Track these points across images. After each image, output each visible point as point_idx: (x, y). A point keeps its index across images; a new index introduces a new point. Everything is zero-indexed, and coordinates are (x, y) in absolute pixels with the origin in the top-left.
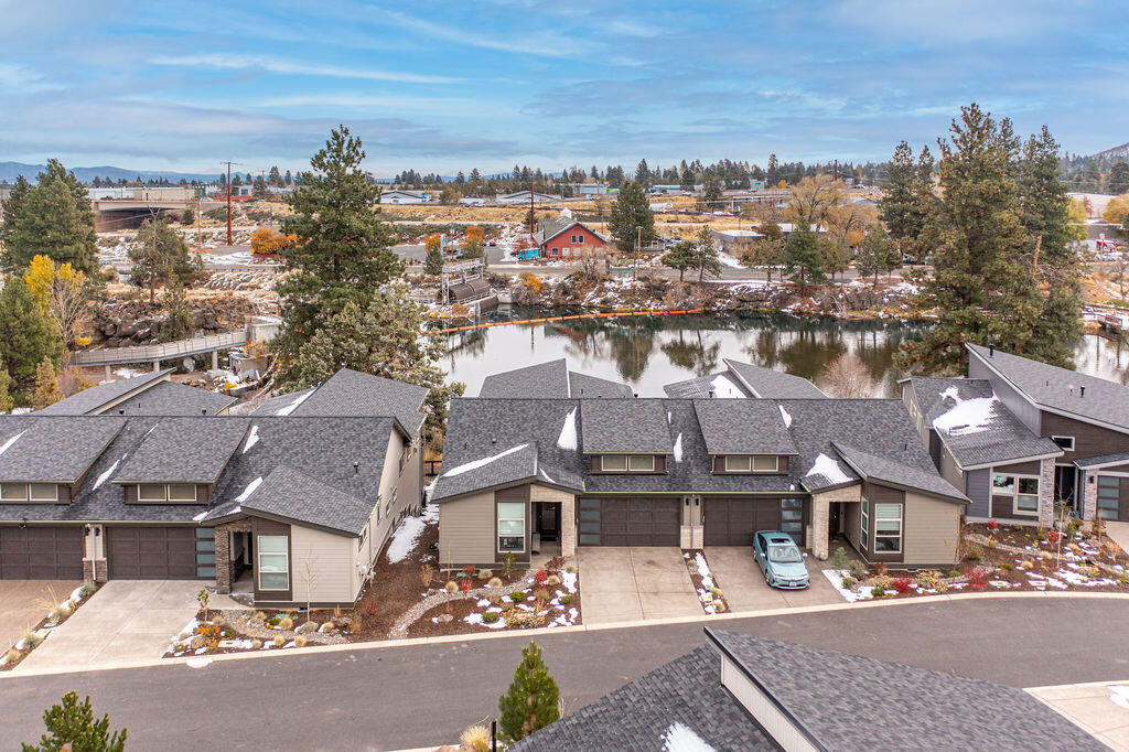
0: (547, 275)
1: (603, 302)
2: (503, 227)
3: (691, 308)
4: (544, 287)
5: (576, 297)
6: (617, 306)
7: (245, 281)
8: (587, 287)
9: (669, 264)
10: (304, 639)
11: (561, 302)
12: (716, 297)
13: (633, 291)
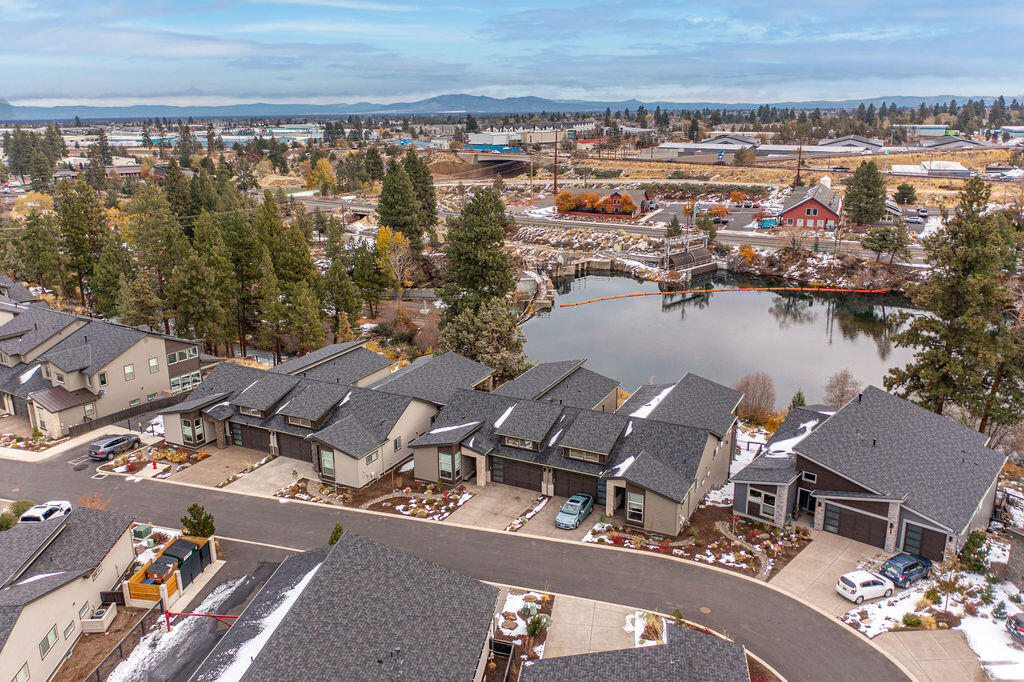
0: (762, 248)
1: (801, 276)
2: (773, 189)
3: (875, 288)
4: (755, 258)
5: (780, 269)
6: (812, 280)
7: (539, 235)
8: (792, 261)
9: (865, 247)
10: (326, 500)
11: (768, 272)
12: (906, 279)
13: (828, 269)
